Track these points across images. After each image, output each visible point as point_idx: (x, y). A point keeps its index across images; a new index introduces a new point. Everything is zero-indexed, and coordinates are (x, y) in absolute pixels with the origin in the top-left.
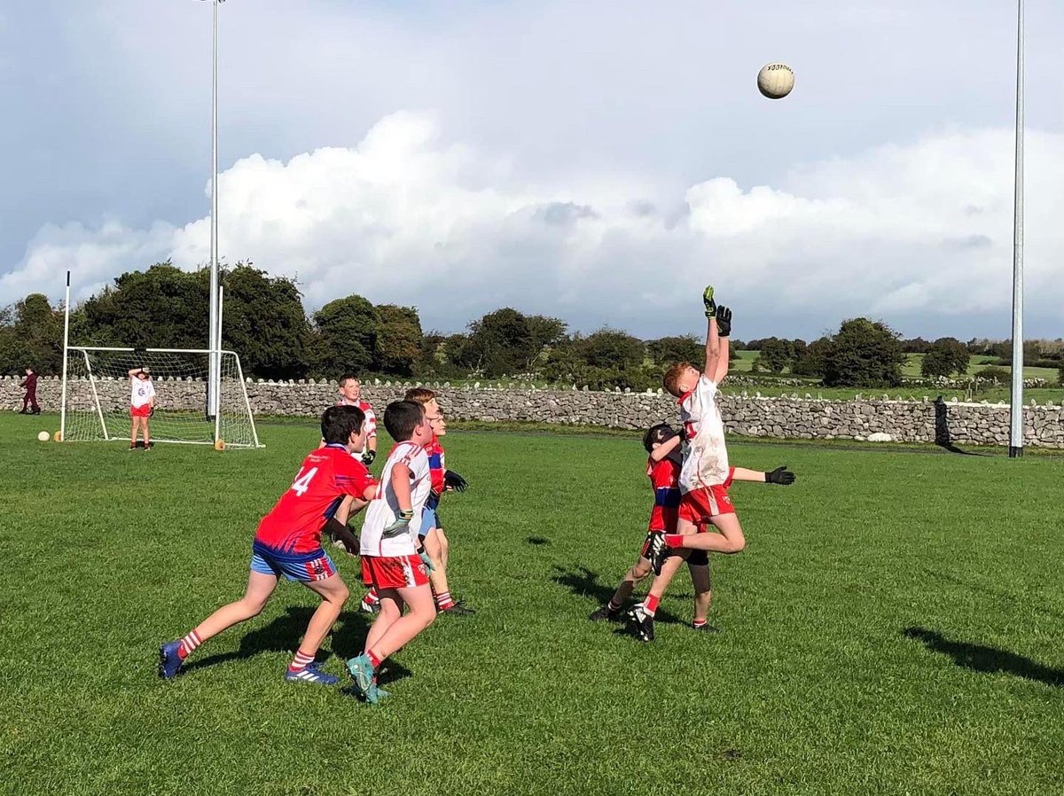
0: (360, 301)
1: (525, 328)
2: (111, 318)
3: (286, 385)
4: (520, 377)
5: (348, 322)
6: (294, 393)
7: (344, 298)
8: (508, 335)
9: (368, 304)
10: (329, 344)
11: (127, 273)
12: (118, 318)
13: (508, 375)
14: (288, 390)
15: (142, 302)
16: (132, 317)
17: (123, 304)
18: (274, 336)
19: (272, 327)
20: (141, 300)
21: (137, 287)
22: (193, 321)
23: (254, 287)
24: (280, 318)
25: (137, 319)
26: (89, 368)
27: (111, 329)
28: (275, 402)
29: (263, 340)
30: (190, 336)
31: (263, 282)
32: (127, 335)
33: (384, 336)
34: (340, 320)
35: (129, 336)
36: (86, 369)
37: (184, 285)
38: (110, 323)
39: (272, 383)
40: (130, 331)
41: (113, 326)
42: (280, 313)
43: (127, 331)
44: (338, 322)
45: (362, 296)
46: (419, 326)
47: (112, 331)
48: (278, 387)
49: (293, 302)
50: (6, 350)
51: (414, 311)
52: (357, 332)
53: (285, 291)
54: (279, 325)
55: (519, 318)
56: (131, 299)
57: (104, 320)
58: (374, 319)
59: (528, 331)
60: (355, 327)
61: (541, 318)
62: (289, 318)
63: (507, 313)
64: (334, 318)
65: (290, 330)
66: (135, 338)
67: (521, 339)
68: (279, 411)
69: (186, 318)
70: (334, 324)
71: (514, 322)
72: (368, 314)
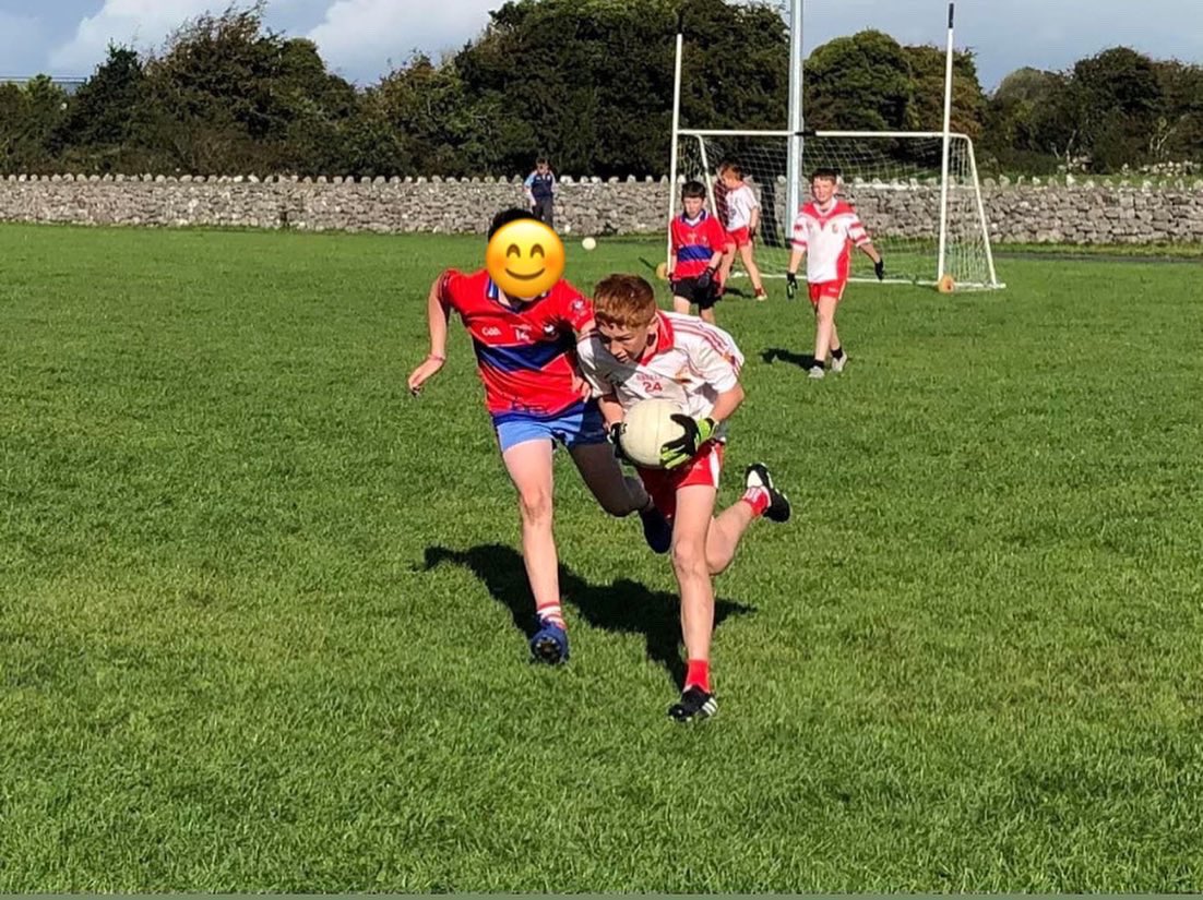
0: (879, 40)
1: (1154, 82)
2: (499, 80)
3: (904, 187)
4: (1155, 169)
5: (859, 77)
6: (919, 200)
7: (851, 35)
8: (1120, 94)
9: (893, 45)
10: (831, 116)
11: (511, 3)
12: (512, 78)
13: (1133, 167)
14: (909, 196)
15: (552, 51)
16: (535, 77)
17: (519, 54)
18: (749, 103)
19: (745, 88)
20: (550, 48)
21: (541, 26)
22: (625, 81)
23: (713, 20)
24: (759, 73)
25: (543, 80)
26: (705, 164)
27: (501, 96)
28: (885, 216)
29: (731, 110)
30: (619, 106)
31: (728, 12)
32: (526, 106)
33: (918, 100)
34: (844, 75)
35: (529, 109)
36: (701, 164)
37: (608, 20)
38: (499, 87)
39: (878, 185)
40: (532, 100)
41: (503, 92)
42: (759, 64)
43: (527, 100)
44: (840, 77)
45: (882, 32)
46: (976, 80)
47: (503, 101)
48: (889, 192)
49: (778, 45)
50: (354, 135)
51: (970, 56)
52: (874, 94)
53: (764, 26)
54: (756, 85)
55: (1143, 64)
56: (534, 47)
57: (487, 81)
58: (903, 70)
59: (1159, 87)
60: (872, 86)
61: (1176, 65)
62: (774, 72)
63: (1121, 56)
64: (833, 71)
65: (776, 94)
66: (540, 112)
67: (1145, 102)
68: (891, 232)
69: (614, 75)
70: (832, 82)
71: (1133, 71)
72: (894, 62)
